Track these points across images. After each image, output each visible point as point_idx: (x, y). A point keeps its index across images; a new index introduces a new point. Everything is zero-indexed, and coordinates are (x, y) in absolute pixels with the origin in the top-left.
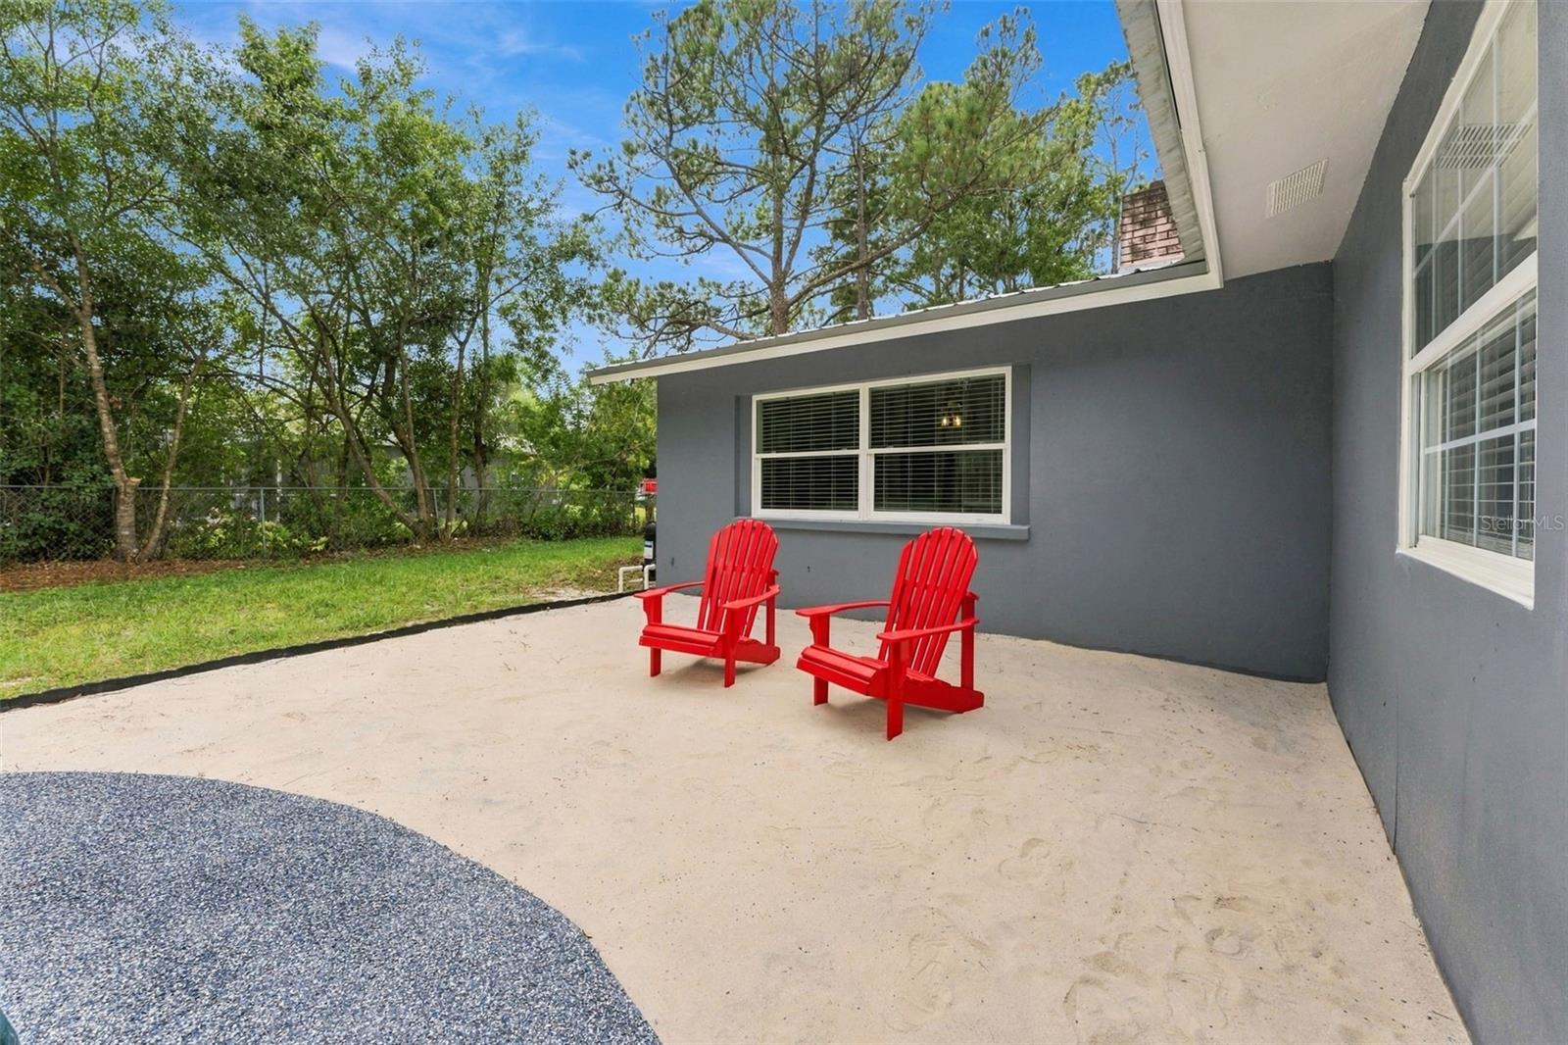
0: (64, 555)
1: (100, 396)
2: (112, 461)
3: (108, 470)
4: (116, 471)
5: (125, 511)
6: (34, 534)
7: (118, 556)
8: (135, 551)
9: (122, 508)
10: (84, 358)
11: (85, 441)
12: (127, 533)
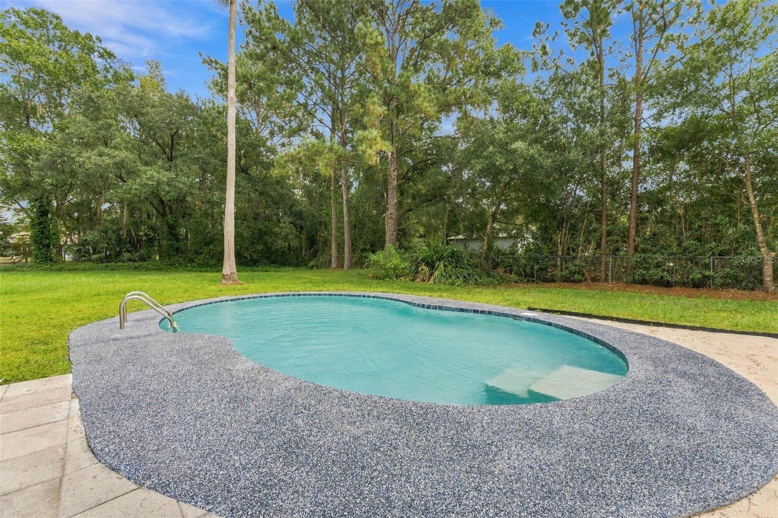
0: (739, 287)
1: (756, 216)
2: (761, 245)
3: (759, 249)
4: (763, 249)
5: (767, 269)
6: (727, 277)
7: (766, 291)
8: (773, 288)
9: (766, 267)
10: (747, 198)
11: (750, 236)
12: (768, 279)
